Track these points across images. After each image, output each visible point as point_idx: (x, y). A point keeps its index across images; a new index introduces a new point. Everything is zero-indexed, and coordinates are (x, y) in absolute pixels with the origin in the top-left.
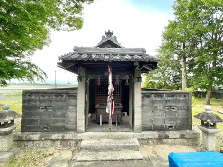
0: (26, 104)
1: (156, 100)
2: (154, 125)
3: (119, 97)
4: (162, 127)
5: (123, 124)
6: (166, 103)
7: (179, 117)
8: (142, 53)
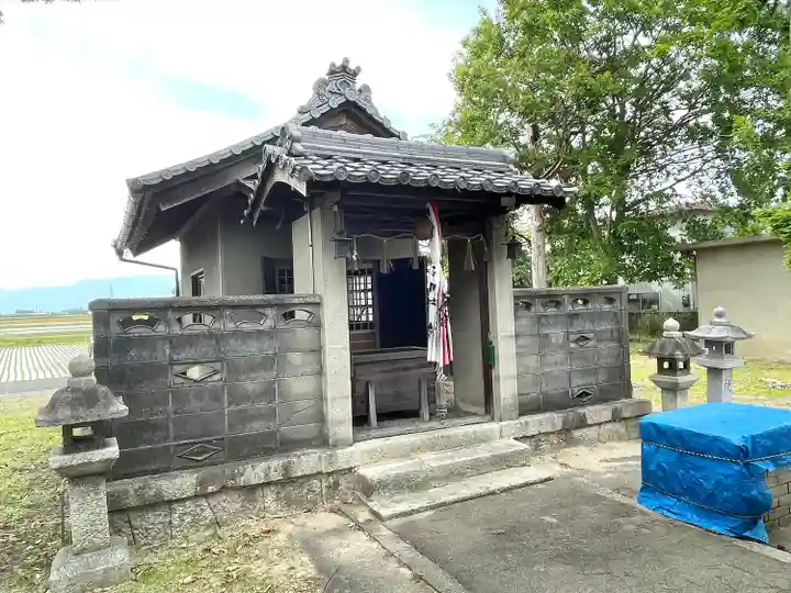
0: (111, 361)
1: (546, 316)
2: (545, 394)
4: (563, 398)
6: (571, 324)
7: (603, 362)
8: (504, 166)
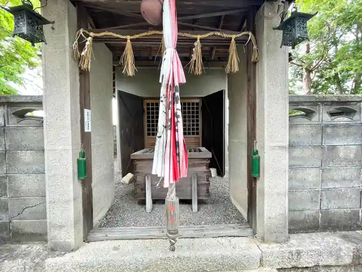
1: (334, 126)
2: (326, 213)
3: (195, 136)
4: (350, 219)
5: (214, 202)
